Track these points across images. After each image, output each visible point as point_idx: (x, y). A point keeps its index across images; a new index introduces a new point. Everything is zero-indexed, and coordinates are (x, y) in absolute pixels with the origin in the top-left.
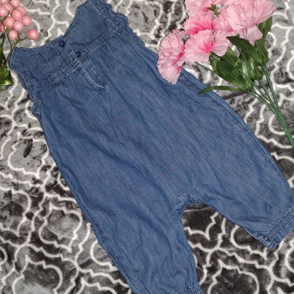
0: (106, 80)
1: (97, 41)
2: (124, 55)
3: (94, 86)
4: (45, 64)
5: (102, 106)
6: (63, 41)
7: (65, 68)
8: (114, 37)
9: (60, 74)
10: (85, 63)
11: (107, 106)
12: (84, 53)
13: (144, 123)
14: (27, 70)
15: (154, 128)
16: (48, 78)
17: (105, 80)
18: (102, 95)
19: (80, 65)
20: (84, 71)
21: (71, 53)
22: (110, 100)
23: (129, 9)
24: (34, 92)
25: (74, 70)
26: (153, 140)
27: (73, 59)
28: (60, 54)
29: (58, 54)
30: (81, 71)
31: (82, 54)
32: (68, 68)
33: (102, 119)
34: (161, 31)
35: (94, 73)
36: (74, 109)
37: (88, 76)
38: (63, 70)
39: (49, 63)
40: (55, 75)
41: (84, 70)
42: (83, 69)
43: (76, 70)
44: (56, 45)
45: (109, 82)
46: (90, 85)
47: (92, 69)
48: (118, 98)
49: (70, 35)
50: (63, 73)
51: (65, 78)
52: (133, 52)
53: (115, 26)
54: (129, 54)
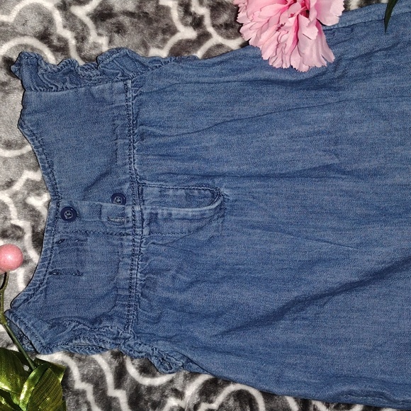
0: (210, 182)
1: (120, 142)
2: (193, 111)
3: (208, 214)
4: (83, 278)
5: (253, 227)
6: (66, 208)
7: (126, 244)
8: (141, 104)
9: (130, 262)
10: (149, 199)
11: (256, 219)
12: (127, 185)
13: (349, 173)
14: (74, 324)
15: (373, 164)
16: (120, 292)
17: (207, 185)
18: (231, 213)
19: (146, 212)
20: (165, 212)
21: (104, 211)
22: (252, 204)
23: (100, 35)
24: (131, 343)
25: (146, 232)
26: (389, 181)
27: (123, 215)
28: (86, 233)
29: (82, 237)
30: (159, 216)
31: (125, 191)
32: (131, 238)
33: (277, 246)
34: (193, 9)
35: (181, 196)
36: (225, 287)
37: (183, 211)
38: (128, 251)
39: (88, 268)
40: (124, 274)
41: (162, 212)
42: (160, 211)
43: (149, 224)
44: (61, 229)
45: (217, 181)
46: (199, 220)
47: (171, 192)
48: (257, 187)
49: (63, 185)
50: (133, 255)
51: (147, 259)
52: (201, 90)
53: (121, 84)
54: (201, 99)
